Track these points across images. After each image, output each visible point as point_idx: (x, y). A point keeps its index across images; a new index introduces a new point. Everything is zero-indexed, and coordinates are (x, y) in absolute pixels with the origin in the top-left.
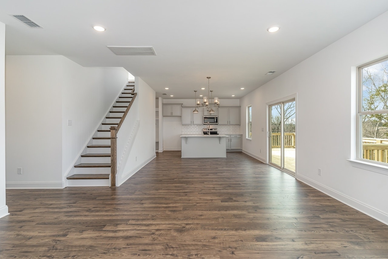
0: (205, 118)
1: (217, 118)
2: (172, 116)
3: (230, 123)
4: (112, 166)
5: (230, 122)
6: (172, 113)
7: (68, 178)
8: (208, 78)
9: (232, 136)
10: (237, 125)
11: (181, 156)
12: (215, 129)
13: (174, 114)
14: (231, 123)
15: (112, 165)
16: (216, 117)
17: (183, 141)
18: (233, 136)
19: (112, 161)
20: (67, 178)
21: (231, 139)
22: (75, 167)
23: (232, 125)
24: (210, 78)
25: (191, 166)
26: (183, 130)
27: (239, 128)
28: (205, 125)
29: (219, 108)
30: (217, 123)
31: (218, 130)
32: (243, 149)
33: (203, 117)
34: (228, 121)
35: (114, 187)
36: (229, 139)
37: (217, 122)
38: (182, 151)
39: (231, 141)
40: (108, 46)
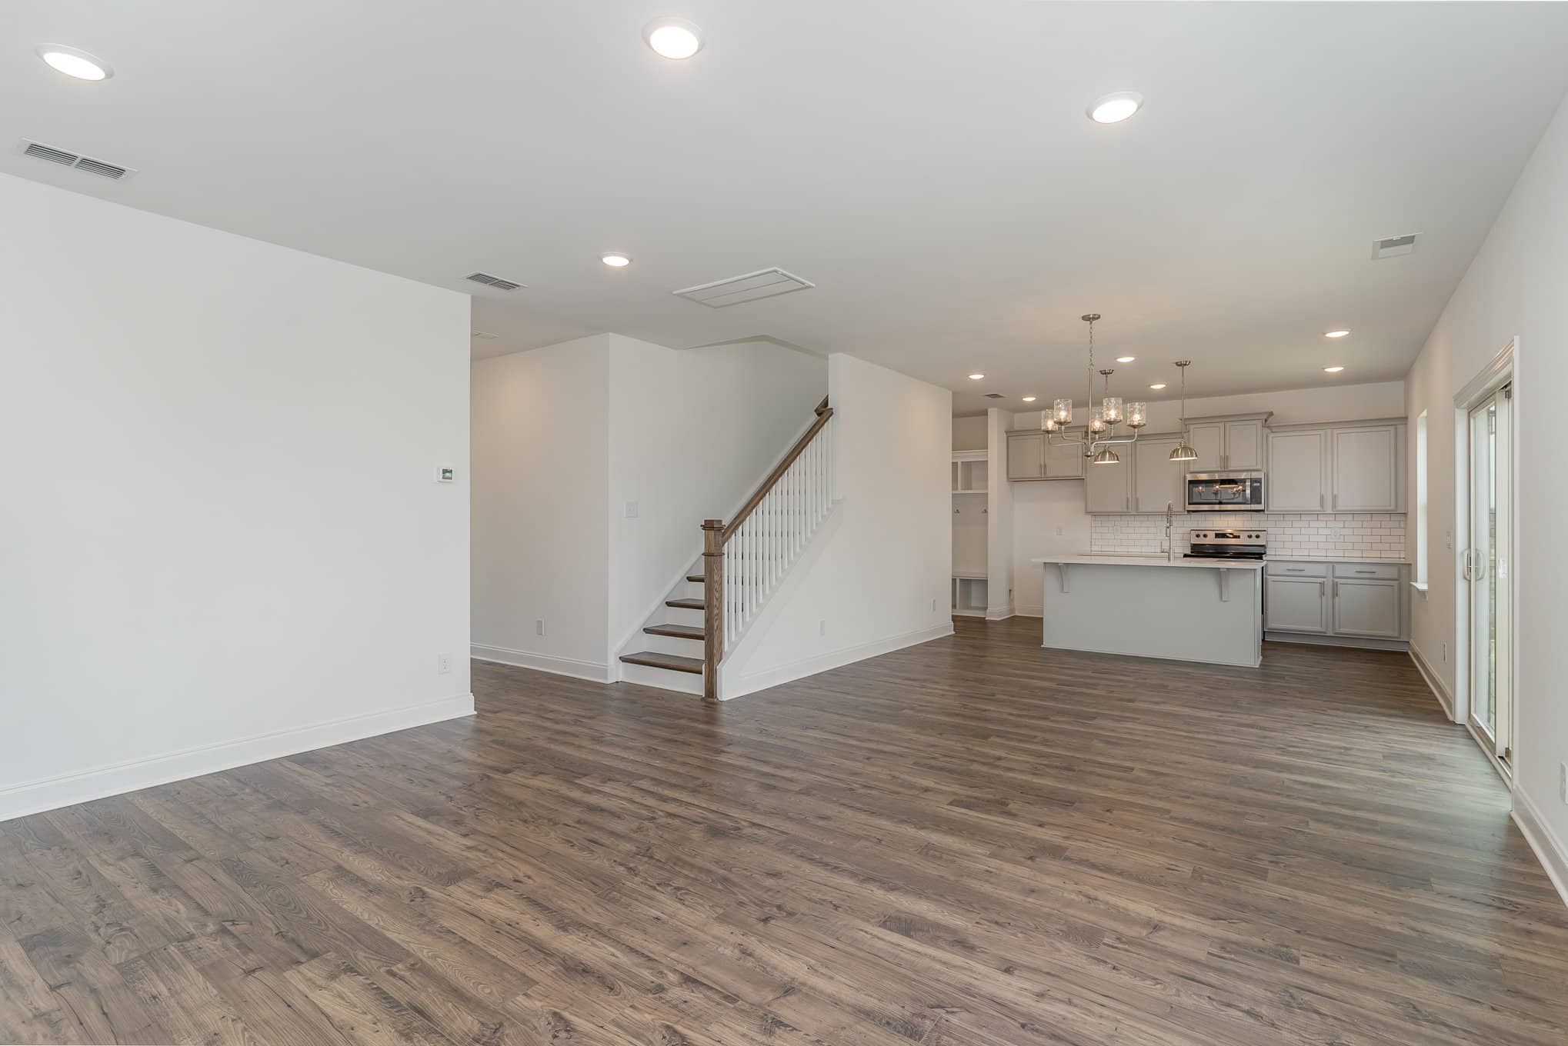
0: (1190, 482)
1: (1259, 481)
2: (1044, 478)
3: (1334, 505)
4: (708, 636)
5: (1334, 498)
6: (1045, 466)
7: (624, 660)
8: (1086, 318)
9: (1340, 571)
10: (1390, 513)
11: (1041, 640)
12: (1254, 534)
13: (1052, 473)
14: (1340, 507)
15: (706, 635)
16: (1255, 475)
17: (1051, 582)
18: (1351, 571)
19: (709, 621)
20: (620, 658)
21: (1335, 586)
22: (647, 631)
23: (1344, 513)
24: (1094, 319)
25: (1033, 678)
26: (1094, 536)
27: (1401, 532)
28: (1194, 515)
29: (1271, 436)
30: (1261, 507)
31: (1271, 538)
32: (1412, 641)
33: (1185, 477)
34: (1322, 497)
35: (710, 699)
36: (1322, 584)
37: (1256, 497)
38: (1044, 620)
39: (1335, 594)
40: (675, 292)
